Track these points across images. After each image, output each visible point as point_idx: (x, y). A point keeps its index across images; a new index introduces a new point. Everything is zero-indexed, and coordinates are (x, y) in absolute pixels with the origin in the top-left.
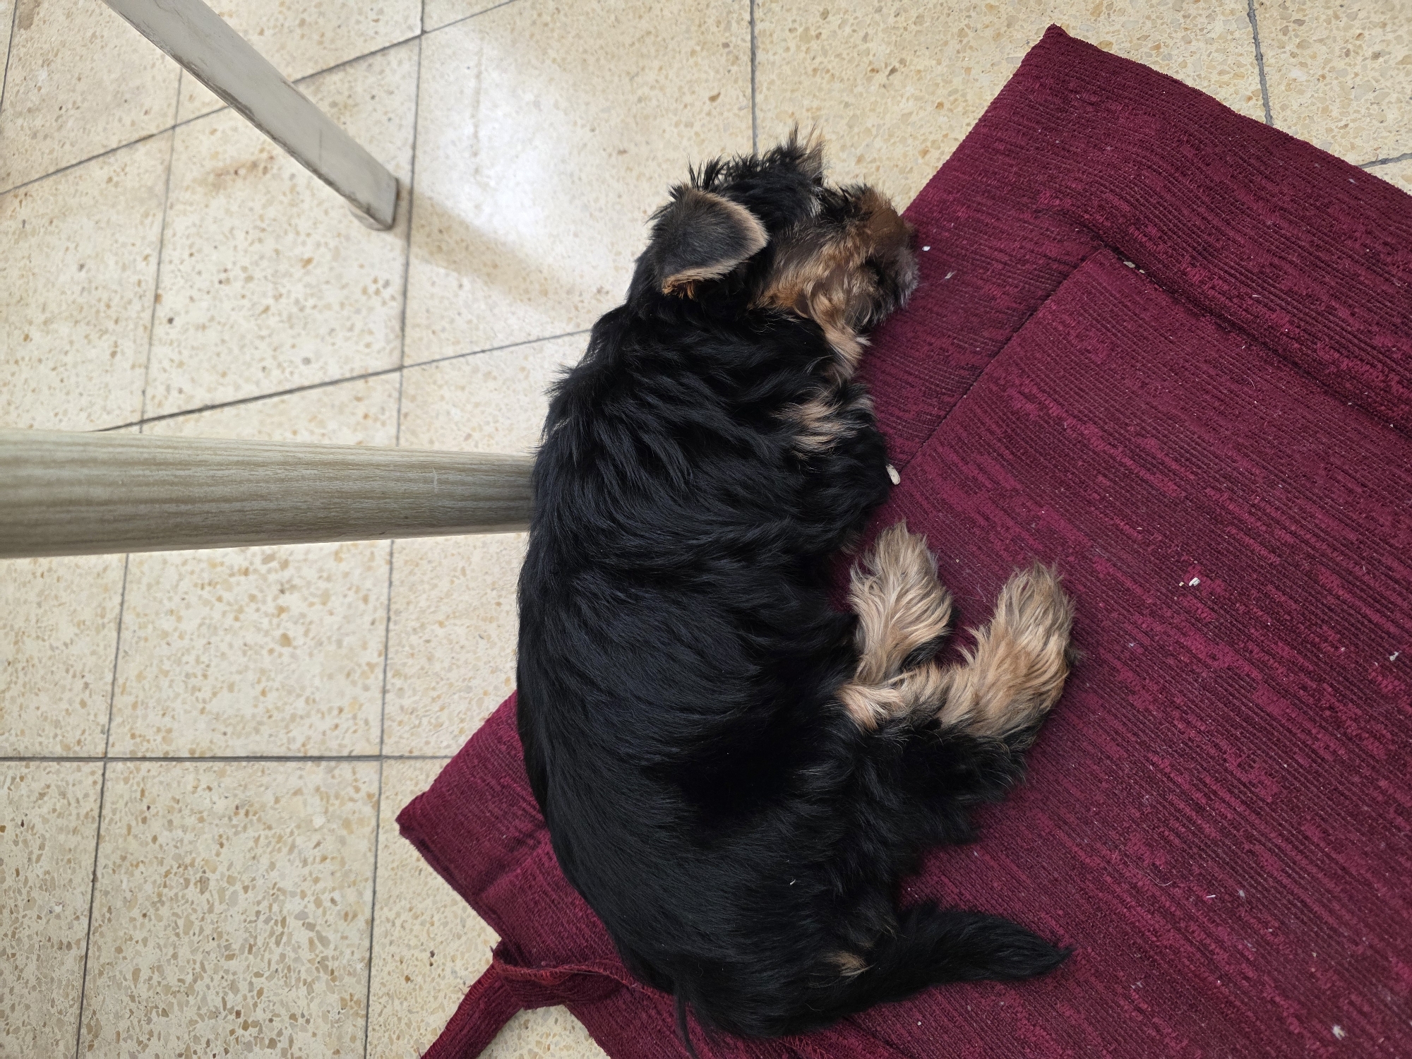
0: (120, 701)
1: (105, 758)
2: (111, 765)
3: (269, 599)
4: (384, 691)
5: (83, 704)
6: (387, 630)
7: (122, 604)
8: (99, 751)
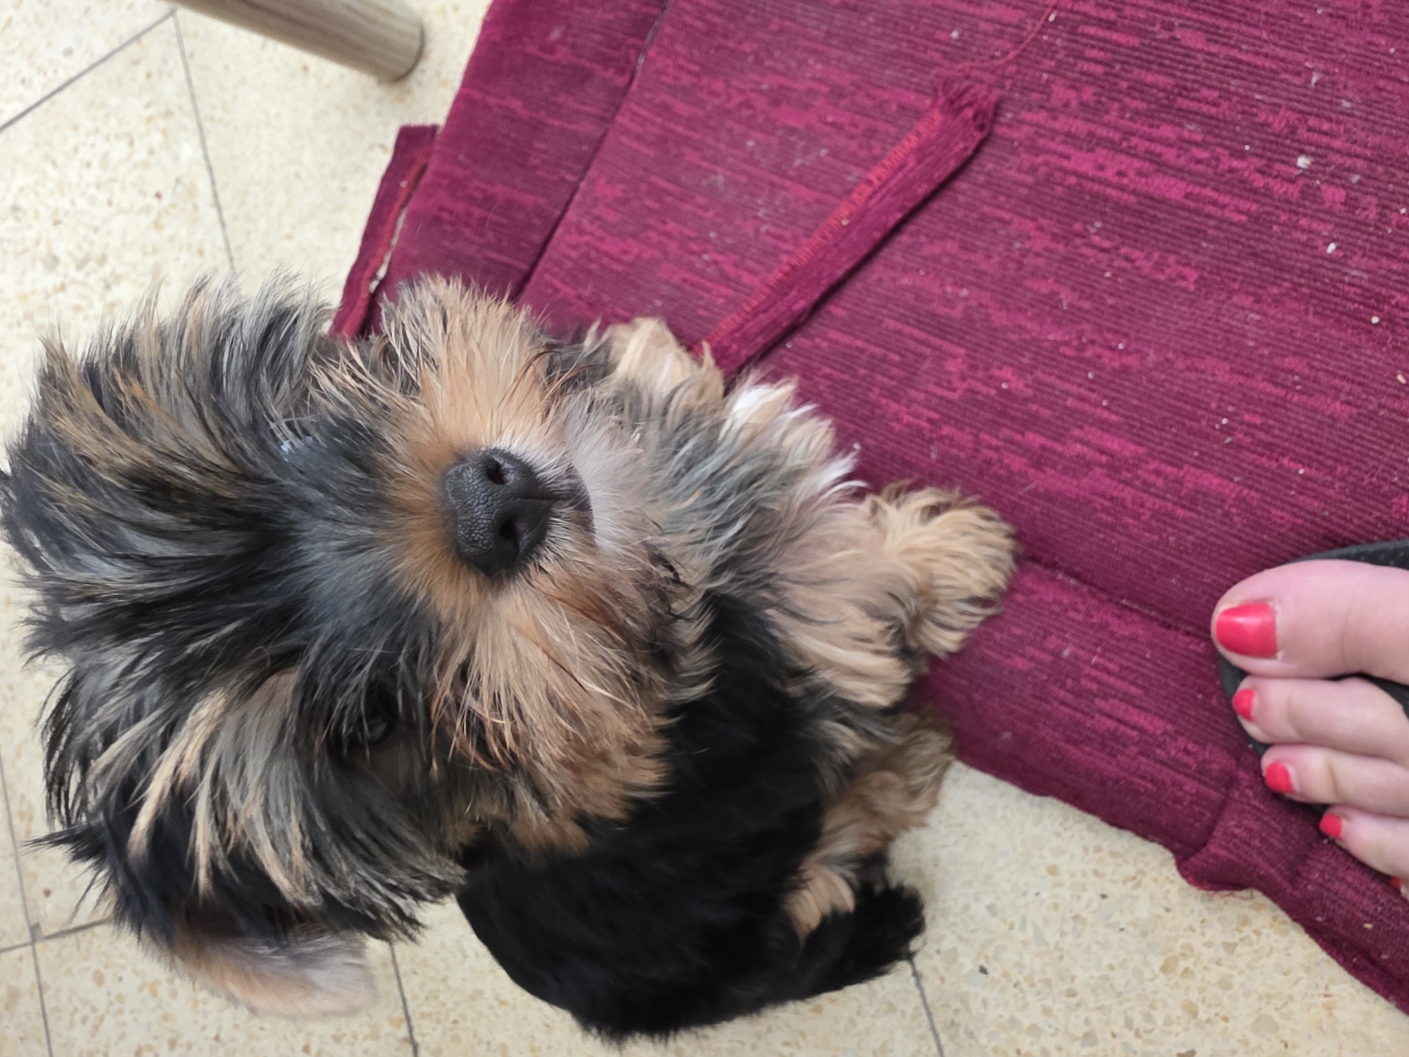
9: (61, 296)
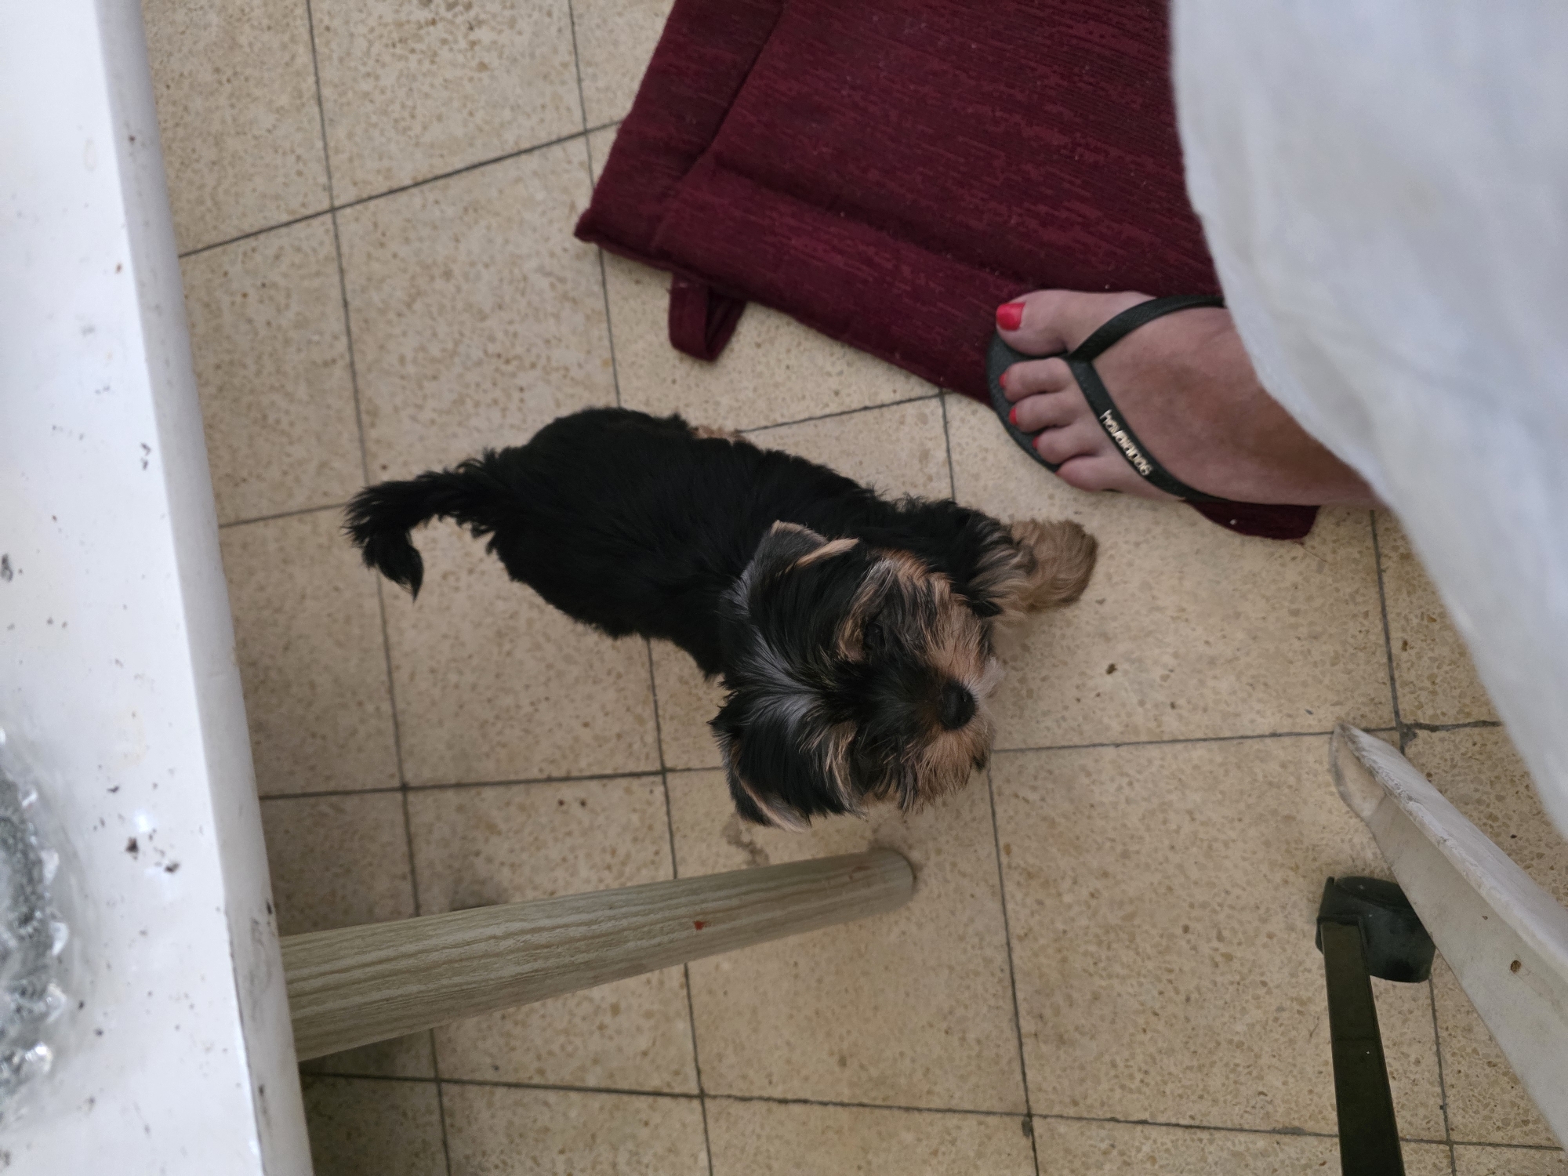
0: (335, 160)
1: (333, 210)
2: (339, 214)
3: (460, 38)
4: (579, 80)
5: (300, 173)
6: (573, 33)
7: (317, 82)
8: (326, 205)
9: (431, 28)
